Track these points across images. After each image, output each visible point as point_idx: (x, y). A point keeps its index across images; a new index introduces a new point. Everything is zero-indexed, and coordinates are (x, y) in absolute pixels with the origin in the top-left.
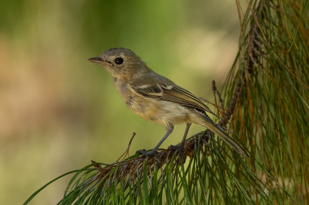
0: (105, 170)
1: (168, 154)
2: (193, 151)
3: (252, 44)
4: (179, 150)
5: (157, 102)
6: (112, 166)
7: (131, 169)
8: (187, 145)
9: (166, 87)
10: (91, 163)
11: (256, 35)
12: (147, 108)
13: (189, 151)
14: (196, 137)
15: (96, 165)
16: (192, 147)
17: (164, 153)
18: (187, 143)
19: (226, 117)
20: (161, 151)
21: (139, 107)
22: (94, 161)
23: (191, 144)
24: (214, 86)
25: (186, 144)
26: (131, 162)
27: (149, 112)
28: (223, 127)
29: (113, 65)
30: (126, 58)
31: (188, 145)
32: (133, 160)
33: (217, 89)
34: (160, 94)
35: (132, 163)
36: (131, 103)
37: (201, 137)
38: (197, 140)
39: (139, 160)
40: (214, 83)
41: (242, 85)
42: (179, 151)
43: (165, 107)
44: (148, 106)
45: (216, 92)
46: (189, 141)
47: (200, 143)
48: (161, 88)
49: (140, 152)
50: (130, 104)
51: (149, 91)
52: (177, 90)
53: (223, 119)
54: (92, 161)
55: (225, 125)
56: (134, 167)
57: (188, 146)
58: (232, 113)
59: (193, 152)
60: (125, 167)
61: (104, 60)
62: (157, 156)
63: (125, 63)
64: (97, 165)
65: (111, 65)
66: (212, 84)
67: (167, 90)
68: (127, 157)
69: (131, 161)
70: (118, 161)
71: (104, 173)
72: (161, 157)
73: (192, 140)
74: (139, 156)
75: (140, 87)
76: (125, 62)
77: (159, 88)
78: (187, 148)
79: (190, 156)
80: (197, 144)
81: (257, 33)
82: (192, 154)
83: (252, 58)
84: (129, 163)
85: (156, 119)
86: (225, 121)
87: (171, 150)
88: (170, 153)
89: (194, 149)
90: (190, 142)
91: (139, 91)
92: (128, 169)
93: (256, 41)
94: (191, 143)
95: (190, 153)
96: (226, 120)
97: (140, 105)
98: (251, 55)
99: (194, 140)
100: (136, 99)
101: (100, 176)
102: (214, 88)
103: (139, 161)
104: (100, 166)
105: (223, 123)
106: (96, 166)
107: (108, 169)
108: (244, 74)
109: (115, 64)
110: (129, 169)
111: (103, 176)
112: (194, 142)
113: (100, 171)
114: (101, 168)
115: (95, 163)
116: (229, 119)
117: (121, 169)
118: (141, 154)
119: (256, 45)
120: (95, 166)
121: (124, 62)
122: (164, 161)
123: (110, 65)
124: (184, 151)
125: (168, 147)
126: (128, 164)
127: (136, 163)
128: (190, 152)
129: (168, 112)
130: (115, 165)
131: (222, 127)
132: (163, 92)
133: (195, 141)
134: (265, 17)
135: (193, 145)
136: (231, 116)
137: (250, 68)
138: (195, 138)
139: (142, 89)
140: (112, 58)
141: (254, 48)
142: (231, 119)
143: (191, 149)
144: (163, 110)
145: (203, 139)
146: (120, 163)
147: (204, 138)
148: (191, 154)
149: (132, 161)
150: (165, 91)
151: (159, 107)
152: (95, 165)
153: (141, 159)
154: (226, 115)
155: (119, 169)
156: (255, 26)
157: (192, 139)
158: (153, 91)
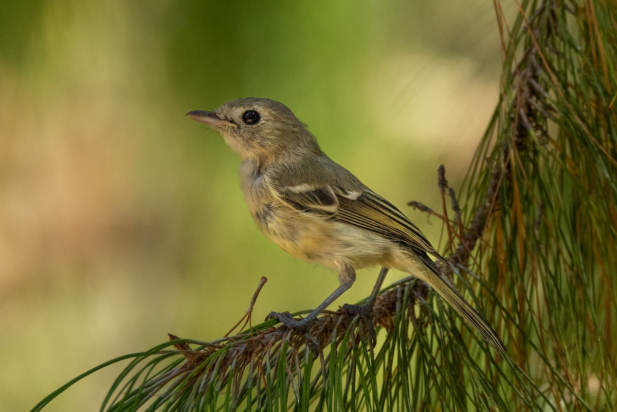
0: (197, 356)
1: (337, 322)
2: (392, 315)
3: (526, 89)
4: (362, 315)
5: (325, 223)
6: (213, 346)
7: (254, 354)
8: (380, 303)
9: (346, 194)
10: (168, 339)
11: (534, 70)
12: (303, 233)
13: (385, 315)
14: (402, 286)
15: (180, 344)
16: (392, 308)
17: (329, 319)
18: (382, 298)
19: (467, 244)
20: (323, 316)
21: (285, 229)
22: (174, 335)
23: (389, 302)
24: (441, 178)
25: (378, 301)
26: (255, 338)
27: (305, 240)
28: (458, 265)
29: (239, 127)
30: (266, 114)
31: (383, 303)
32: (261, 335)
33: (449, 185)
34: (332, 209)
35: (258, 342)
36: (268, 218)
37: (410, 285)
38: (403, 292)
39: (273, 335)
40: (442, 170)
41: (502, 176)
42: (363, 317)
43: (342, 235)
44: (306, 229)
45: (447, 190)
46: (385, 293)
47: (409, 299)
48: (335, 196)
49: (277, 317)
50: (265, 218)
51: (310, 199)
52: (368, 202)
53: (461, 247)
54: (171, 336)
55: (463, 261)
56: (262, 350)
57: (383, 306)
58: (479, 236)
59: (393, 318)
60: (242, 349)
61: (222, 117)
62: (314, 326)
63: (263, 124)
64: (182, 345)
65: (235, 126)
66: (438, 173)
67: (347, 200)
68: (247, 327)
69: (255, 335)
70: (229, 336)
71: (195, 362)
72: (321, 328)
73: (392, 291)
74: (274, 326)
75: (291, 189)
76: (264, 122)
77: (331, 194)
78: (381, 309)
79: (387, 327)
80: (402, 302)
81: (537, 65)
82: (391, 322)
83: (525, 120)
84: (251, 341)
85: (319, 257)
86: (464, 253)
87: (344, 313)
88: (342, 320)
89: (395, 311)
90: (387, 297)
91: (288, 197)
92: (248, 354)
93: (533, 82)
94: (389, 298)
95: (386, 320)
96: (467, 250)
97: (288, 226)
98: (523, 112)
99: (397, 291)
100: (280, 212)
101: (188, 367)
102: (443, 183)
103: (274, 337)
104: (188, 346)
105: (458, 256)
106: (179, 346)
107: (203, 354)
108: (507, 152)
109: (243, 125)
110: (251, 354)
111: (192, 368)
112: (396, 298)
113: (186, 356)
114: (189, 351)
115: (176, 340)
116: (472, 248)
117: (233, 353)
118: (278, 321)
119: (533, 92)
120: (176, 346)
121: (262, 121)
122: (328, 337)
123: (233, 128)
124: (373, 316)
125: (338, 308)
126: (249, 344)
127: (267, 341)
128: (387, 318)
129: (348, 245)
130: (221, 344)
131: (455, 266)
132: (338, 204)
133: (399, 295)
134: (553, 31)
135: (394, 304)
136: (478, 242)
137: (520, 140)
138: (398, 288)
139: (294, 194)
140: (237, 111)
141: (531, 97)
142: (476, 248)
143: (388, 311)
144: (338, 240)
145: (416, 290)
146: (232, 339)
147: (417, 288)
148: (389, 323)
149: (258, 336)
150: (344, 202)
151: (328, 235)
152: (177, 344)
153: (278, 333)
154: (466, 239)
155: (228, 353)
156: (534, 50)
157: (392, 289)
158: (319, 201)
